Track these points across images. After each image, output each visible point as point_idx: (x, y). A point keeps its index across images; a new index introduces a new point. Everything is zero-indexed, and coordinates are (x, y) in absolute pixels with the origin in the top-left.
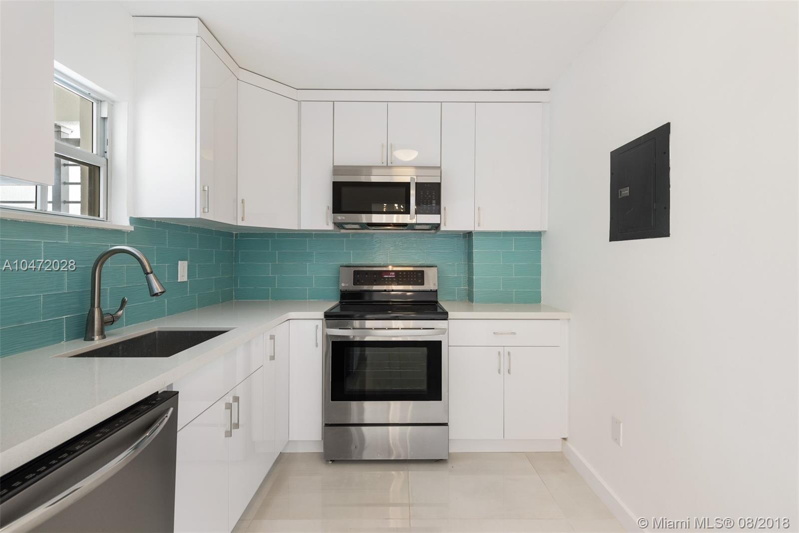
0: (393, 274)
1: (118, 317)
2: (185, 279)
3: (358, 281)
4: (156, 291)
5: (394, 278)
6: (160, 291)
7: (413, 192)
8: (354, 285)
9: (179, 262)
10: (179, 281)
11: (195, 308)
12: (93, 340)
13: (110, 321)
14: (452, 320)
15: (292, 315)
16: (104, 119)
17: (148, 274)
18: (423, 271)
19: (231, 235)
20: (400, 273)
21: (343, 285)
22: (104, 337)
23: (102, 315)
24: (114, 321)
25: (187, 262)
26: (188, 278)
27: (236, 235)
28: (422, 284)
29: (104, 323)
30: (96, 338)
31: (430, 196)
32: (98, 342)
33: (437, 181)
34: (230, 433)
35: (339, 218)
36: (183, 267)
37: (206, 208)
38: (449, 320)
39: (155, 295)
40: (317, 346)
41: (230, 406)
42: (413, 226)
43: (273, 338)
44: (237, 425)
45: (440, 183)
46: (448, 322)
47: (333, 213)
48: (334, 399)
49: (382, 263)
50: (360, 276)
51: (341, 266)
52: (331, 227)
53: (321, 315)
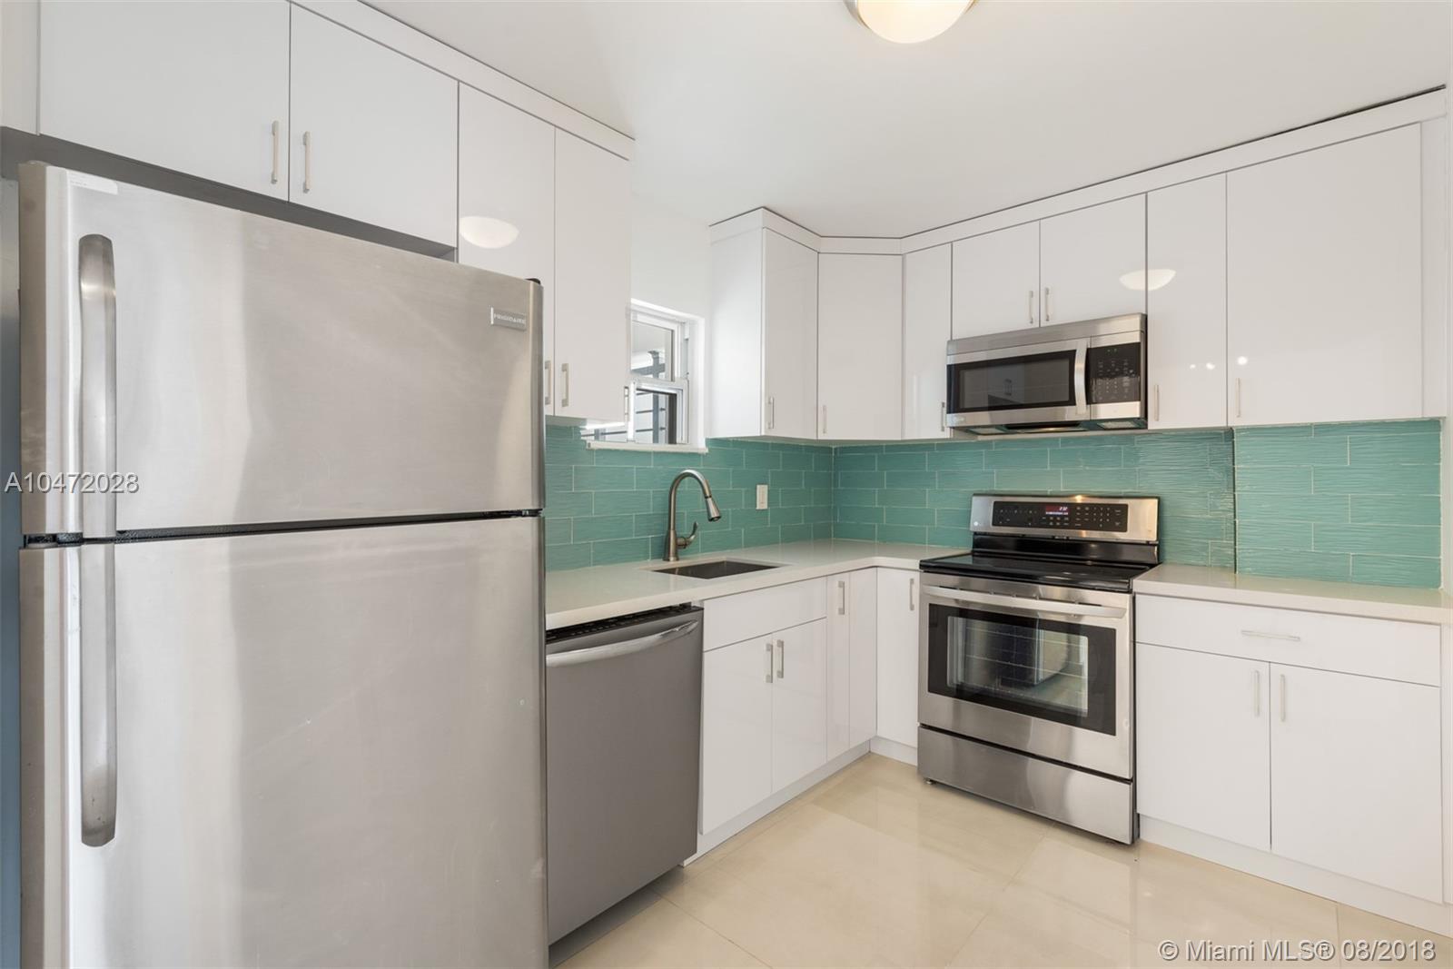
0: (1065, 509)
1: (691, 542)
2: (765, 506)
3: (1001, 519)
4: (713, 516)
5: (1066, 516)
6: (716, 515)
7: (1080, 366)
8: (994, 524)
9: (758, 486)
10: (758, 508)
11: (777, 543)
12: (669, 560)
13: (683, 546)
14: (1141, 595)
15: (881, 560)
16: (687, 340)
17: (706, 497)
18: (1126, 506)
19: (829, 450)
20: (1079, 508)
21: (976, 524)
22: (678, 559)
23: (676, 539)
24: (686, 545)
25: (766, 486)
26: (768, 506)
27: (836, 449)
28: (1124, 529)
29: (678, 546)
30: (672, 559)
31: (1117, 370)
32: (672, 563)
33: (1138, 341)
34: (770, 679)
35: (955, 419)
36: (762, 492)
37: (771, 423)
38: (1137, 596)
39: (712, 520)
40: (912, 608)
41: (770, 648)
42: (1094, 425)
43: (842, 585)
44: (781, 674)
45: (1139, 344)
46: (1134, 599)
47: (949, 412)
48: (931, 689)
49: (1049, 491)
50: (1004, 511)
51: (975, 495)
52: (947, 434)
53: (915, 564)
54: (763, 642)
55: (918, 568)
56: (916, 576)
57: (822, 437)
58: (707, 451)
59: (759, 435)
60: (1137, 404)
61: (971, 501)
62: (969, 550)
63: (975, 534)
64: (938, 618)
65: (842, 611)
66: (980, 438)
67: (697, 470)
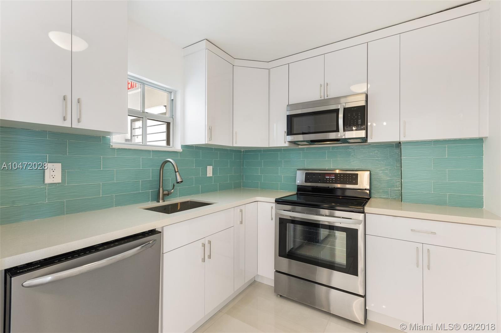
0: (334, 175)
1: (171, 193)
2: (211, 175)
3: (308, 180)
4: (178, 181)
5: (333, 178)
6: (180, 181)
7: (341, 116)
8: (305, 182)
9: (208, 166)
10: (208, 176)
11: (217, 191)
12: (159, 202)
13: (167, 195)
14: (368, 214)
15: (258, 198)
17: (176, 172)
18: (357, 174)
19: (241, 151)
20: (339, 175)
21: (298, 182)
22: (164, 201)
23: (163, 191)
24: (169, 194)
25: (212, 167)
26: (213, 175)
27: (243, 151)
28: (356, 183)
29: (164, 195)
30: (161, 201)
31: (356, 117)
32: (161, 203)
33: (364, 104)
34: (204, 260)
35: (290, 138)
36: (210, 169)
37: (210, 139)
38: (366, 214)
39: (178, 183)
40: (272, 219)
41: (204, 245)
42: (345, 141)
43: (241, 211)
44: (210, 257)
45: (365, 106)
46: (365, 215)
47: (288, 135)
48: (280, 255)
49: (327, 168)
50: (309, 176)
51: (298, 170)
52: (287, 145)
53: (273, 200)
54: (199, 244)
55: (274, 202)
56: (274, 205)
57: (235, 145)
58: (181, 150)
59: (204, 143)
60: (364, 131)
61: (296, 172)
62: (295, 192)
63: (298, 186)
64: (283, 223)
65: (241, 223)
66: (300, 147)
67: (172, 159)
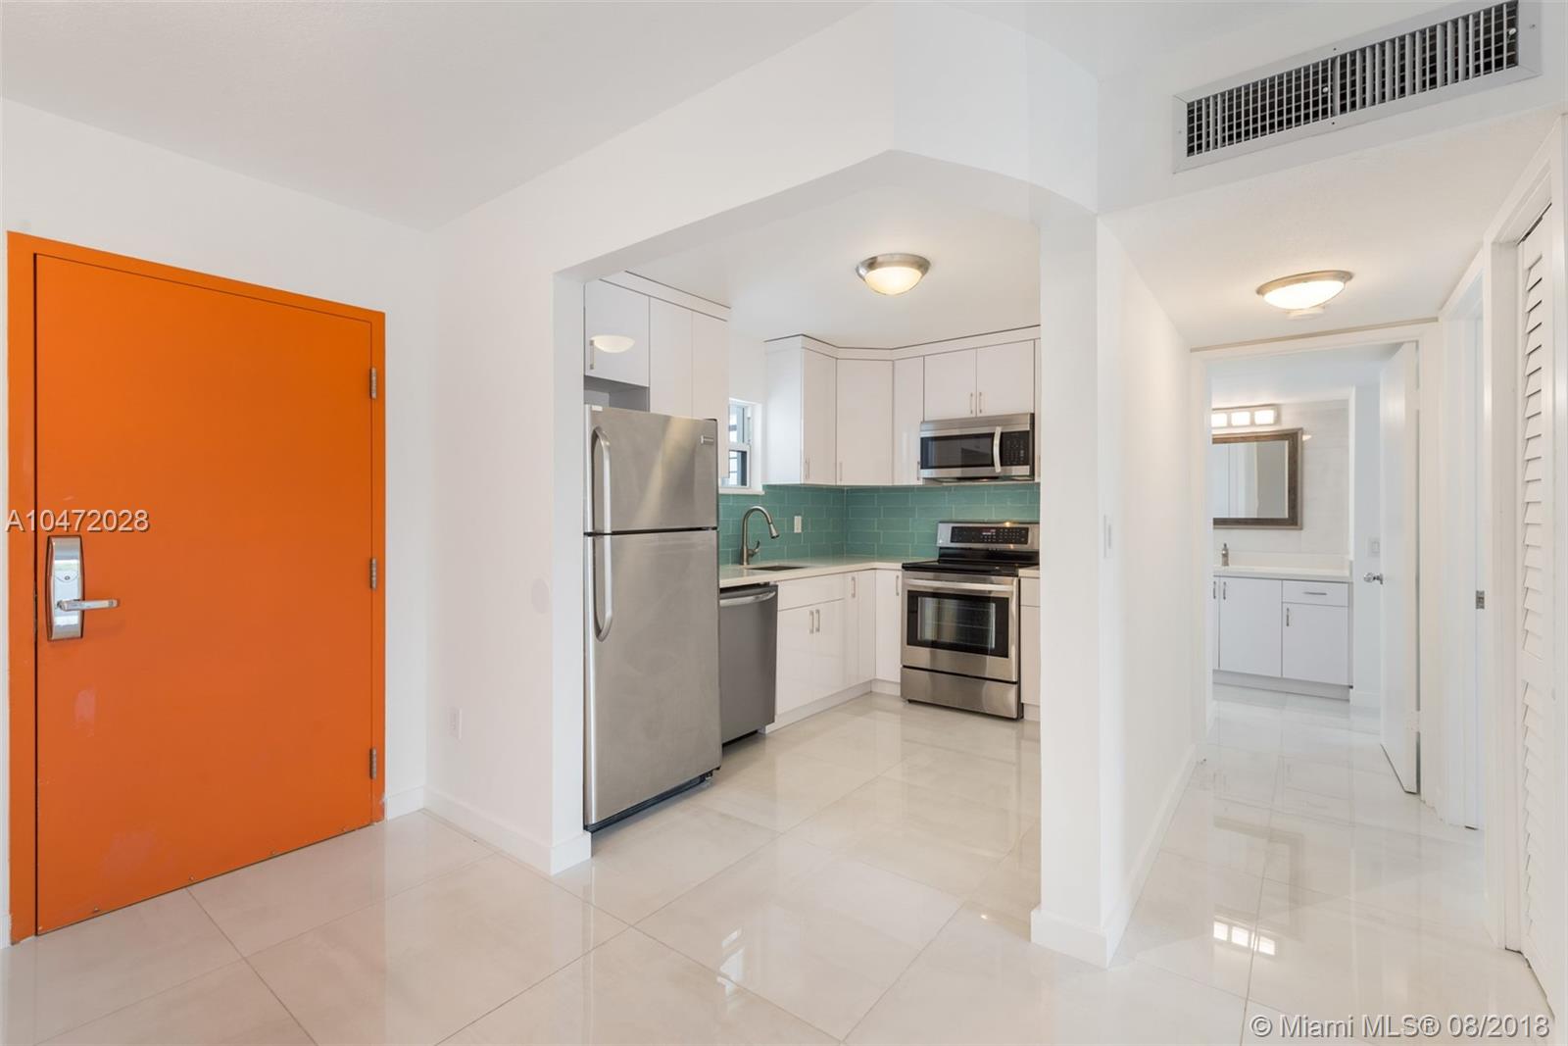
0: (994, 530)
1: (756, 553)
2: (800, 531)
3: (956, 538)
4: (774, 535)
5: (994, 535)
6: (776, 535)
7: (996, 443)
8: (951, 542)
9: (796, 517)
10: (796, 532)
12: (743, 565)
13: (751, 555)
14: (1024, 578)
15: (877, 565)
16: (749, 418)
17: (769, 523)
18: (1027, 528)
20: (1001, 530)
21: (941, 542)
24: (753, 555)
25: (799, 517)
26: (803, 530)
28: (1025, 543)
29: (749, 556)
30: (745, 563)
31: (1018, 446)
32: (745, 567)
33: (1028, 429)
34: (812, 632)
35: (928, 473)
36: (798, 520)
37: (807, 476)
38: (1022, 579)
39: (773, 538)
40: (898, 594)
41: (812, 613)
43: (853, 579)
44: (818, 630)
45: (1028, 432)
46: (1019, 581)
47: (922, 468)
48: (908, 644)
49: (986, 520)
50: (958, 534)
51: (941, 522)
52: (921, 483)
53: (899, 566)
54: (807, 610)
55: (901, 568)
56: (900, 574)
57: (839, 483)
58: (763, 493)
59: (799, 483)
60: (1028, 467)
61: (937, 530)
62: (936, 559)
63: (941, 548)
64: (913, 598)
65: (854, 596)
66: (945, 484)
67: (764, 507)
